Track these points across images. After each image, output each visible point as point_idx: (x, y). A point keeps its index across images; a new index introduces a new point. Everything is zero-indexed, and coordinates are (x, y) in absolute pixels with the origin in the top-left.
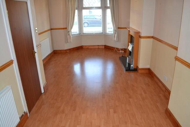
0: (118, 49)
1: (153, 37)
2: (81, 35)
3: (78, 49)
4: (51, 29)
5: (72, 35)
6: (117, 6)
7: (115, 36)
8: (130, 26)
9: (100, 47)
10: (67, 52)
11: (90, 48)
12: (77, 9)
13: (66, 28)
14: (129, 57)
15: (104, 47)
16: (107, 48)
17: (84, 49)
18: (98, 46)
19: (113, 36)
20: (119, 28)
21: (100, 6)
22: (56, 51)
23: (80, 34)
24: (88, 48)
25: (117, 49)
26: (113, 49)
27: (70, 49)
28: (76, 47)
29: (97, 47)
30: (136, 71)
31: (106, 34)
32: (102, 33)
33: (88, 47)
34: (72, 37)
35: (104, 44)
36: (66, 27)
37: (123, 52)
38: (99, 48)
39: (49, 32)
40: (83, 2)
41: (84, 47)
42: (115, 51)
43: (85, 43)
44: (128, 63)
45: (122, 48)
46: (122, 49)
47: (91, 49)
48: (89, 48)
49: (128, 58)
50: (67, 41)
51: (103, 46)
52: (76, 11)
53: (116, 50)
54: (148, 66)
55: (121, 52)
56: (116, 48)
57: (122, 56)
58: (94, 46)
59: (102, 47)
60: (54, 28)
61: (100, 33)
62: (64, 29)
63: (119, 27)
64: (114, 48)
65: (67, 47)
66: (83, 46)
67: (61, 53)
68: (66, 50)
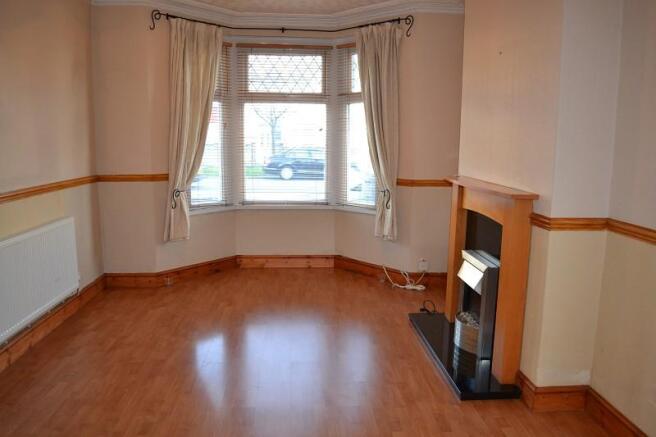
0: (397, 272)
1: (608, 224)
2: (234, 210)
3: (217, 271)
4: (96, 179)
5: (191, 207)
6: (396, 87)
7: (383, 217)
8: (462, 172)
9: (314, 264)
10: (166, 286)
11: (270, 265)
12: (218, 97)
13: (166, 177)
14: (464, 322)
15: (331, 264)
16: (346, 269)
17: (243, 269)
18: (308, 257)
19: (374, 215)
20: (400, 183)
21: (318, 89)
22: (115, 277)
23: (232, 205)
24: (262, 269)
25: (394, 273)
26: (372, 276)
27: (178, 273)
28: (210, 264)
29: (302, 264)
30: (517, 402)
31: (345, 208)
32: (327, 204)
33: (261, 261)
34: (191, 216)
35: (333, 253)
36: (165, 172)
37: (420, 288)
38: (309, 267)
39: (86, 188)
40: (246, 72)
41: (245, 261)
42: (382, 281)
43: (250, 245)
44: (460, 350)
45: (414, 270)
46: (414, 277)
47: (276, 272)
48: (267, 266)
49: (458, 325)
50: (165, 236)
51: (327, 258)
52: (216, 107)
53: (387, 280)
54: (581, 378)
55: (409, 287)
56: (390, 271)
57: (422, 310)
58: (289, 257)
59: (322, 264)
60: (108, 174)
61: (316, 204)
62: (153, 178)
63: (404, 176)
64: (380, 269)
65: (165, 260)
66: (239, 257)
67: (135, 288)
68: (159, 275)
